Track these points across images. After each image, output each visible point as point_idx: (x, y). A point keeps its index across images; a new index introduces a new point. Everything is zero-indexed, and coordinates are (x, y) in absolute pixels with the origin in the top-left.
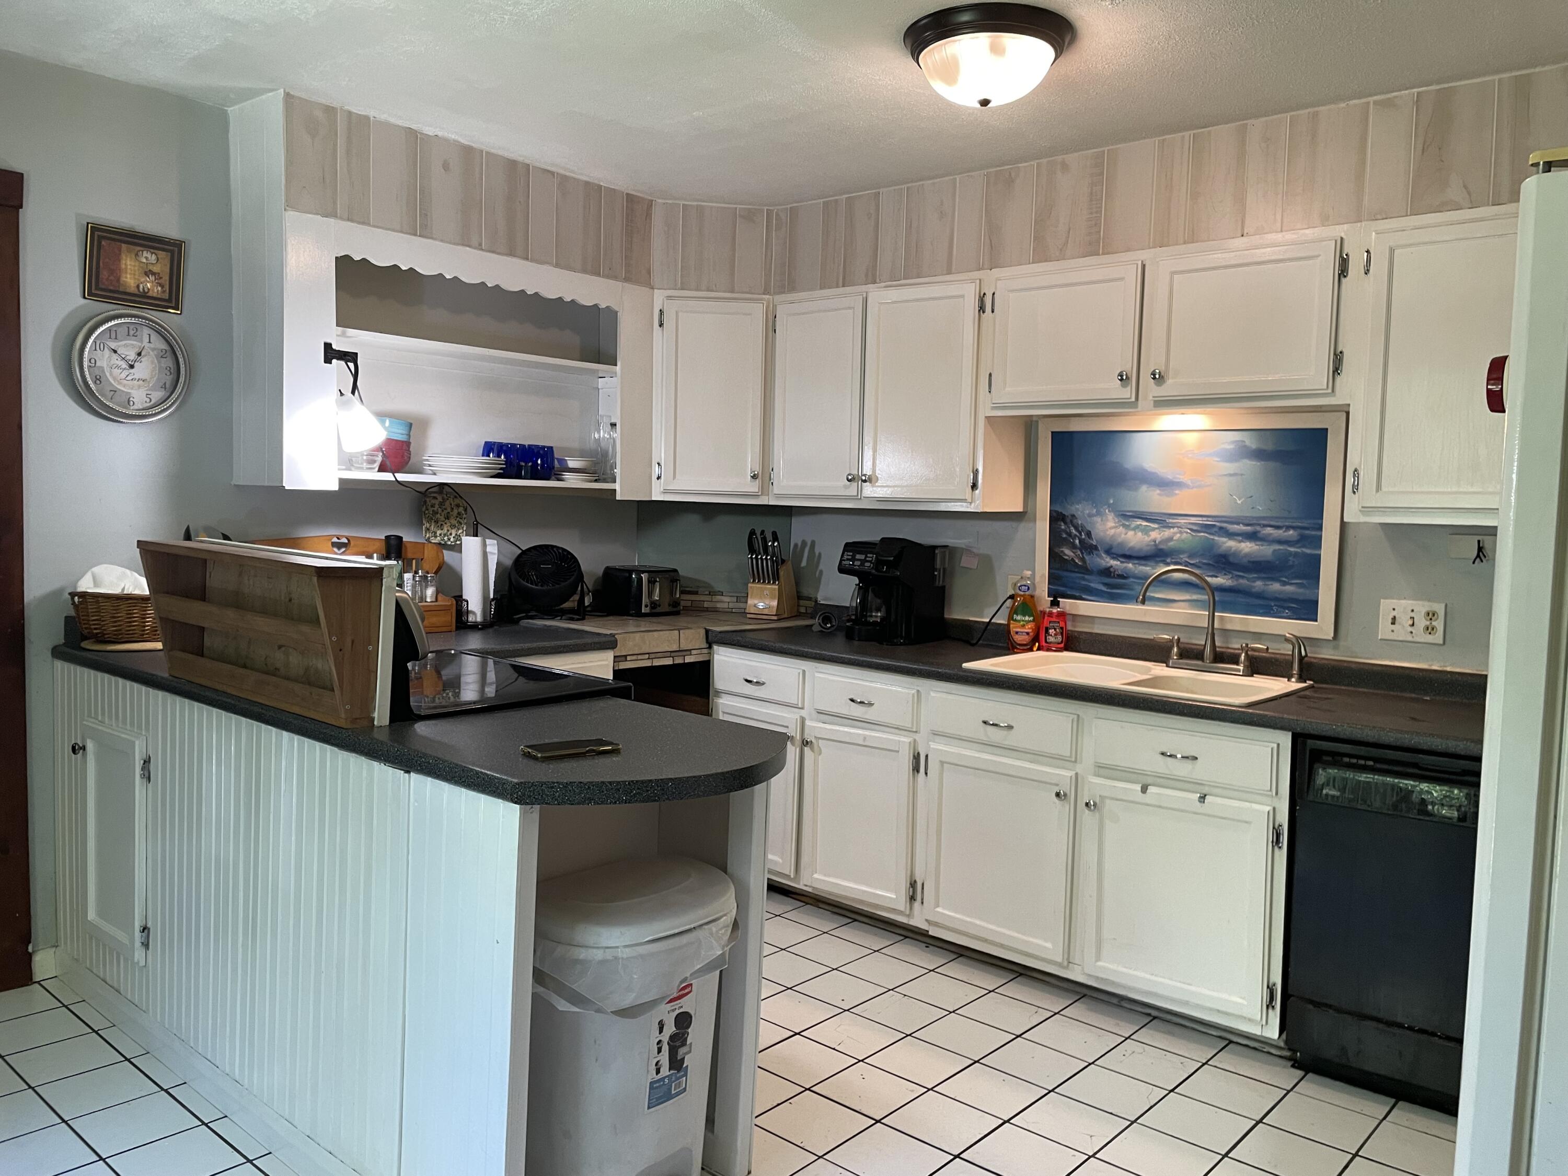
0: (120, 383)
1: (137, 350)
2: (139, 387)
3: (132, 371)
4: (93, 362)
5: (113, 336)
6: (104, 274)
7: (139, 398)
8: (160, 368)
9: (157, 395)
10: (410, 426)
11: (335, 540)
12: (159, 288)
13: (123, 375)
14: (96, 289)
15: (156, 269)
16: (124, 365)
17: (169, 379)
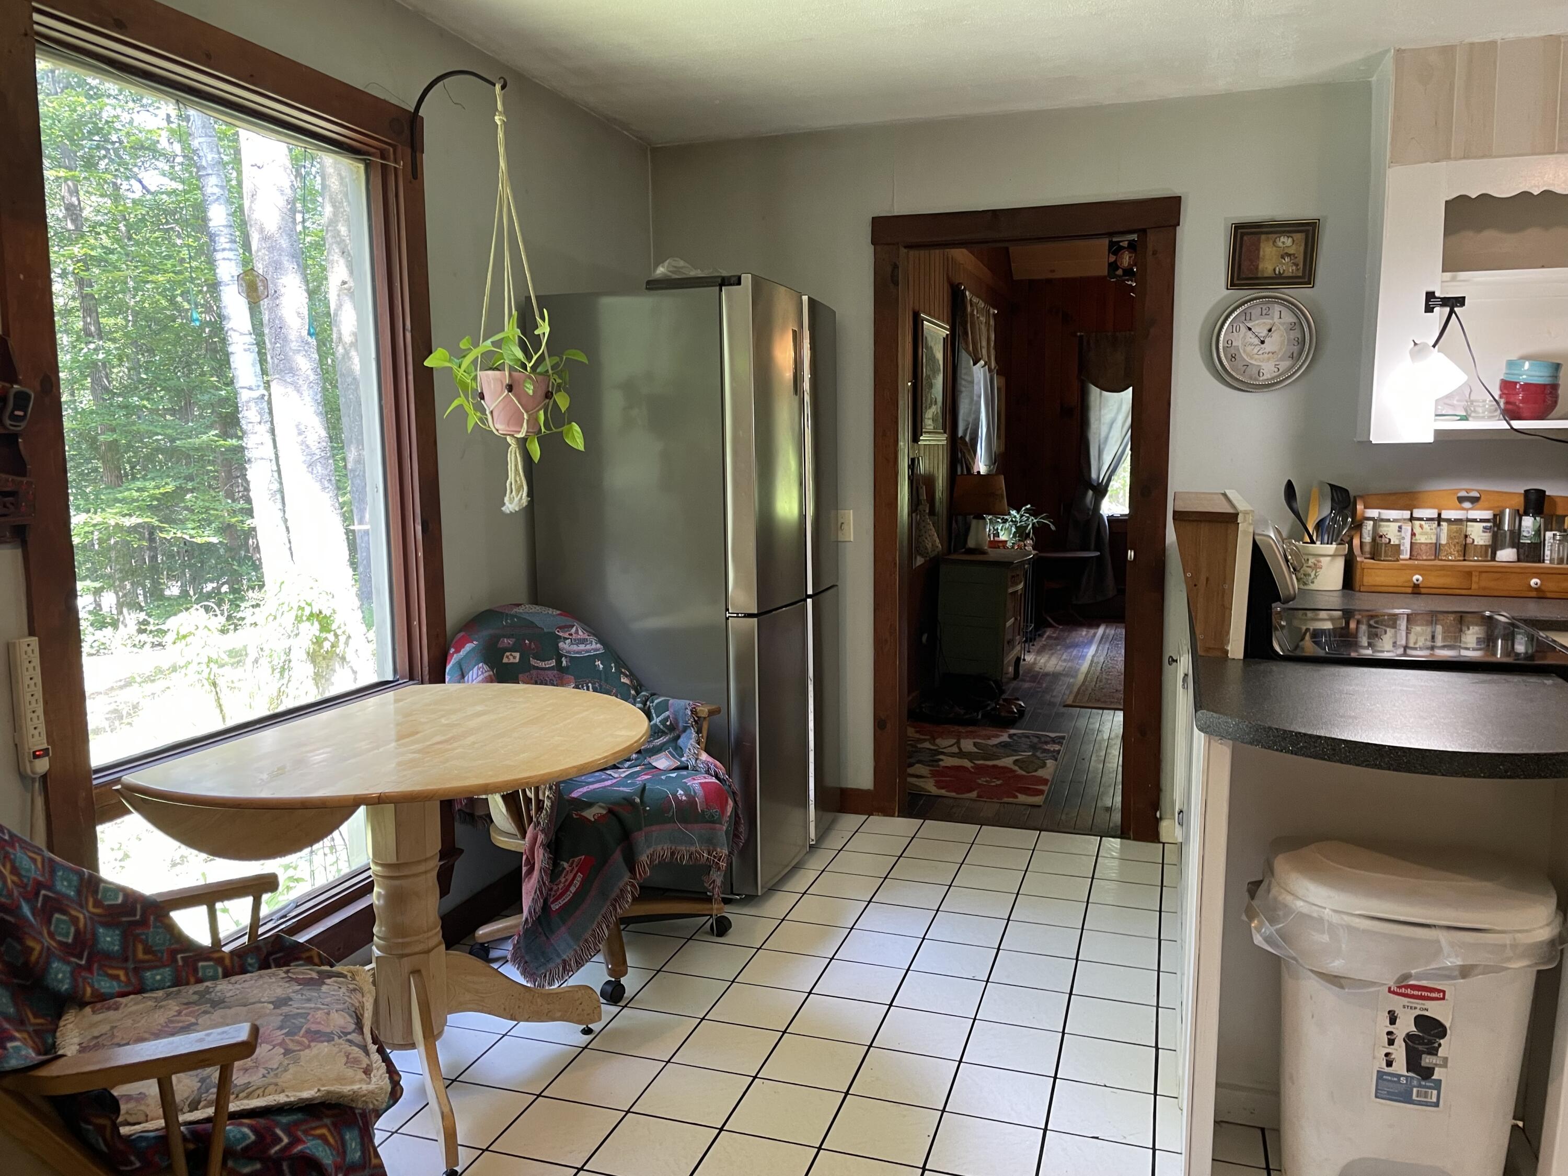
0: (1252, 358)
1: (1268, 327)
2: (1269, 359)
3: (1263, 346)
4: (1229, 343)
5: (1248, 318)
6: (1245, 264)
7: (1268, 370)
8: (1289, 340)
9: (1284, 365)
10: (1557, 367)
11: (1463, 494)
12: (1294, 268)
13: (1255, 351)
14: (1238, 279)
15: (1291, 251)
16: (1257, 341)
17: (1296, 349)
